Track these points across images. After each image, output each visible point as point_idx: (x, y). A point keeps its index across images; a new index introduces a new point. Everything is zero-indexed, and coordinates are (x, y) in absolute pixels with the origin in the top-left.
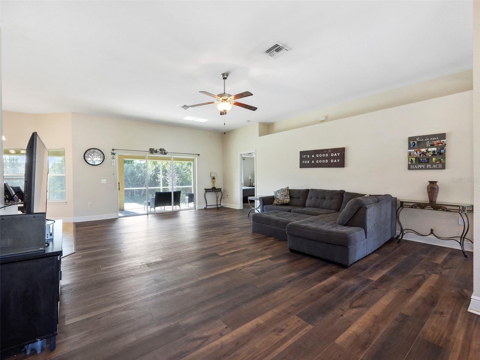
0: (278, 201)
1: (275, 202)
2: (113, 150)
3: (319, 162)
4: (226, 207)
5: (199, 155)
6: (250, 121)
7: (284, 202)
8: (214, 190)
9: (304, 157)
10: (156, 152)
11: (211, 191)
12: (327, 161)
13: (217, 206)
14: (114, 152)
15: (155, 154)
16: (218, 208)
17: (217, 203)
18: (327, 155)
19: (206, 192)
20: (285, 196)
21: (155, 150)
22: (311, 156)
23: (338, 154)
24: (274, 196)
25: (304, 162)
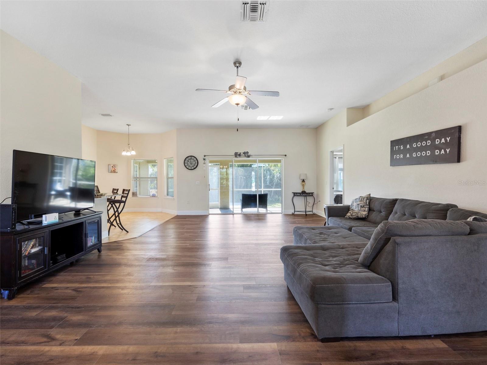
0: (351, 213)
1: (349, 214)
2: (205, 156)
3: (417, 155)
4: (318, 214)
5: (286, 156)
6: (333, 109)
7: (359, 216)
8: (304, 194)
9: (396, 148)
10: (240, 155)
11: (299, 196)
12: (429, 153)
13: (306, 212)
14: (205, 158)
15: (238, 158)
16: (306, 215)
17: (306, 209)
18: (429, 143)
19: (294, 196)
20: (361, 207)
21: (238, 153)
22: (405, 147)
23: (448, 139)
24: (350, 206)
25: (396, 157)
